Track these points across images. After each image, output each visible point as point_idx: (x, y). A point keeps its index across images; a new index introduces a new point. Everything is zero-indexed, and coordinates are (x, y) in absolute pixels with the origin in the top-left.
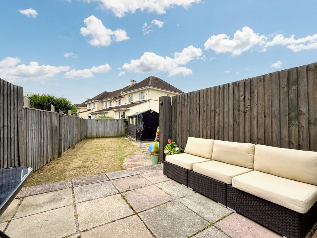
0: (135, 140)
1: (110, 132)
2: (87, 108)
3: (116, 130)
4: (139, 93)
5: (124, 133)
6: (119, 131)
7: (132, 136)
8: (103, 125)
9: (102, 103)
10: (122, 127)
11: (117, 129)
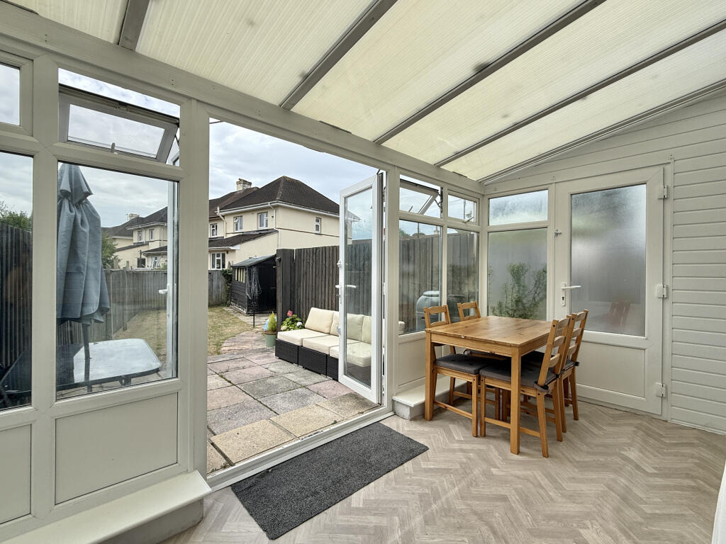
0: (245, 312)
2: (132, 240)
4: (255, 215)
5: (224, 298)
7: (239, 305)
10: (220, 286)
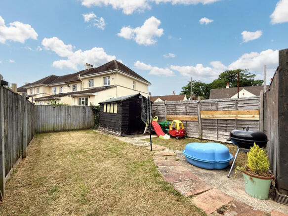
0: (119, 134)
1: (74, 123)
3: (81, 120)
4: (102, 78)
5: (92, 124)
6: (86, 121)
8: (63, 114)
9: (49, 88)
10: (90, 116)
11: (83, 119)
